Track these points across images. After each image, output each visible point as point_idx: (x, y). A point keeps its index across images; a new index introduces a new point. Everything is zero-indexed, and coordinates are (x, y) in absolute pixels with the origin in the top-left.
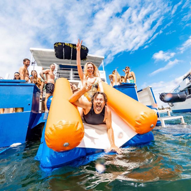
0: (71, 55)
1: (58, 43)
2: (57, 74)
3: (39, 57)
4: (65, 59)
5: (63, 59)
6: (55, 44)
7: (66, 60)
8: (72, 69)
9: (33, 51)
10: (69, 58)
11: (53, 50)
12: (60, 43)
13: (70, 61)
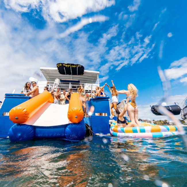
0: (71, 72)
1: (59, 64)
2: (58, 87)
3: (47, 74)
4: (66, 74)
5: (65, 74)
6: (57, 64)
7: (68, 75)
8: (70, 83)
9: (42, 69)
10: (70, 74)
11: (57, 69)
12: (61, 64)
13: (71, 76)
